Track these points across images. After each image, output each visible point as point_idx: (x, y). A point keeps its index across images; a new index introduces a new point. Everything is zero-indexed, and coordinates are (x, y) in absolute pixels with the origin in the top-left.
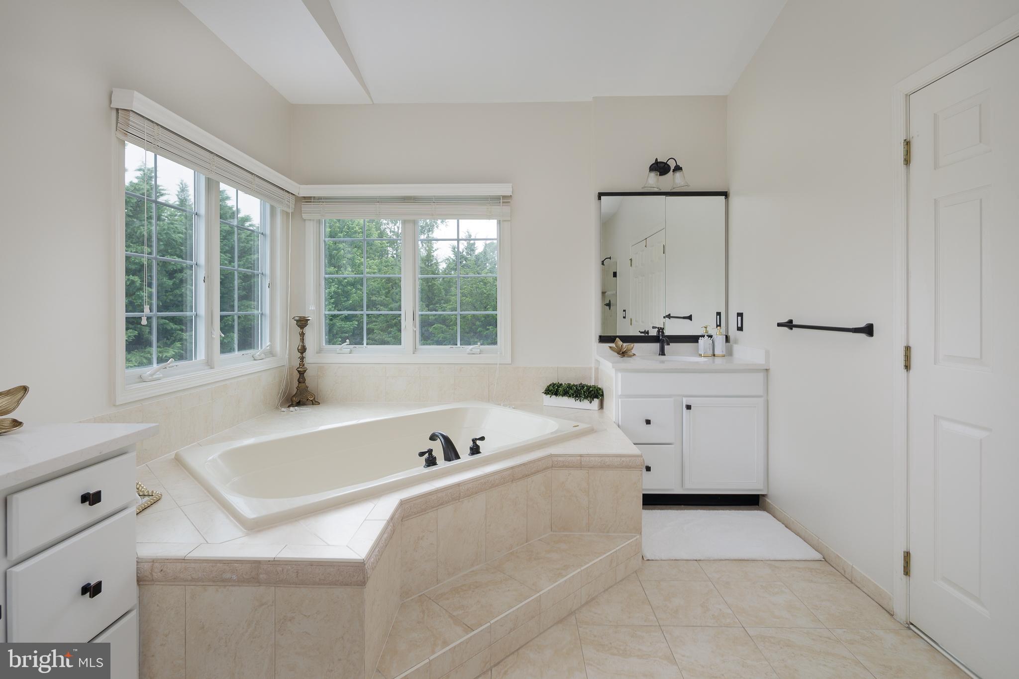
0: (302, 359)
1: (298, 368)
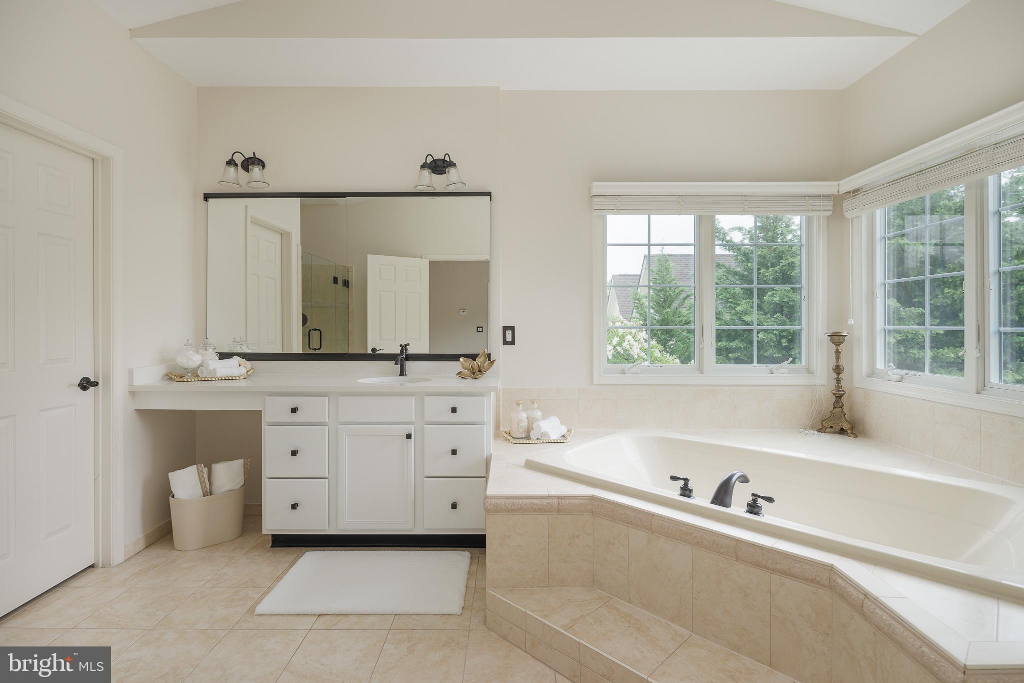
0: (838, 380)
1: (833, 390)
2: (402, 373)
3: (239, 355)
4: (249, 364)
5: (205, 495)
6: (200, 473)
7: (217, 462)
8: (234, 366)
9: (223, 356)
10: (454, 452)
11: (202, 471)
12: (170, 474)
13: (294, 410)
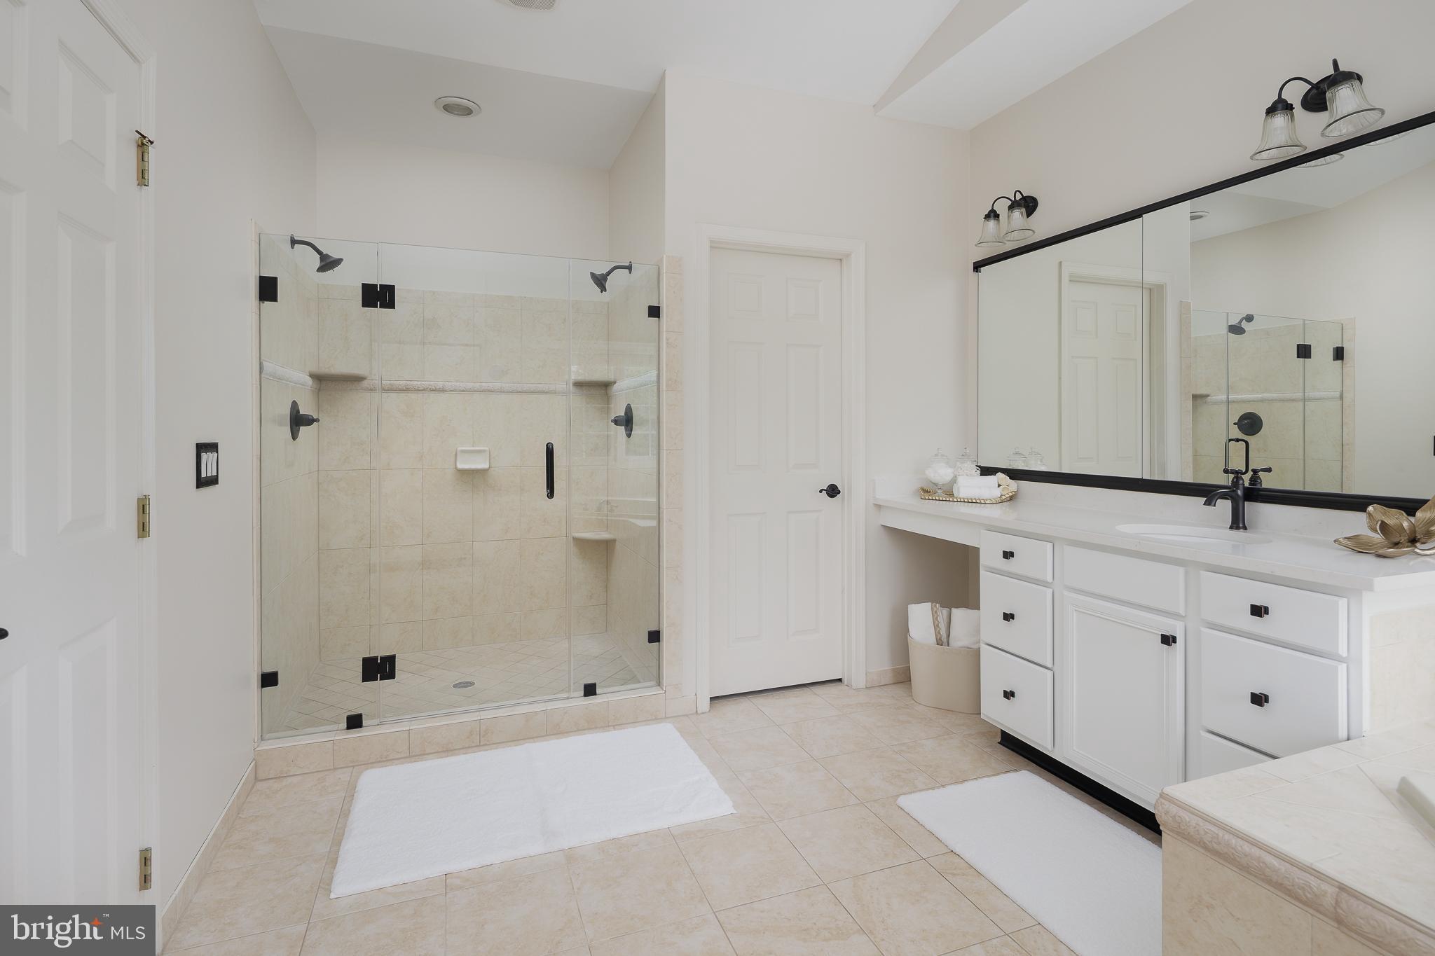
2: (1238, 522)
3: (1004, 471)
4: (1013, 485)
5: (939, 642)
6: (934, 613)
7: (957, 607)
8: (992, 487)
9: (986, 471)
10: (1259, 699)
11: (936, 612)
12: (910, 606)
13: (1008, 555)
